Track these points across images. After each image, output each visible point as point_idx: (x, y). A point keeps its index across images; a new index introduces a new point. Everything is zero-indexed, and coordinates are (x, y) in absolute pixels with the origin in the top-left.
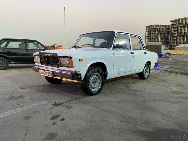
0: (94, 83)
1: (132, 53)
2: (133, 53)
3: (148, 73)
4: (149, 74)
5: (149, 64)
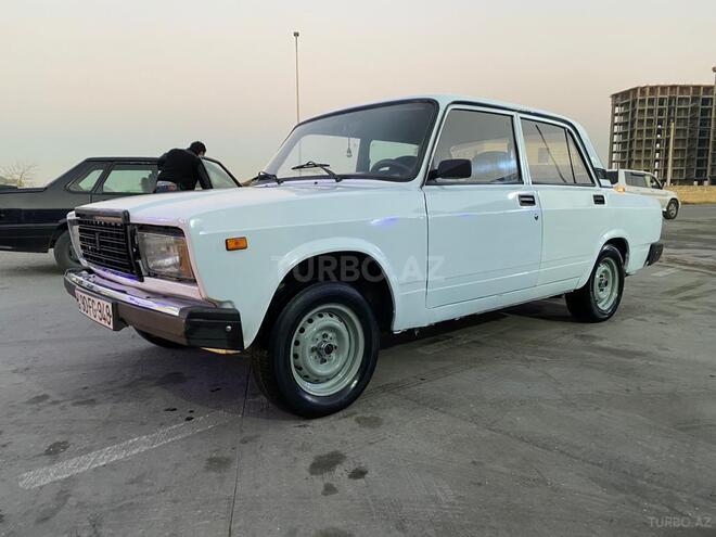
0: (324, 353)
1: (528, 200)
2: (533, 203)
3: (615, 295)
4: (618, 300)
5: (617, 249)
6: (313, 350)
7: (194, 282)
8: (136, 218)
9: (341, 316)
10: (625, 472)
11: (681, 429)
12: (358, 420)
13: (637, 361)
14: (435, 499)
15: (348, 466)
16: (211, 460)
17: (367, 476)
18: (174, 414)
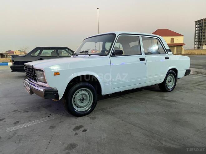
1: (142, 59)
2: (144, 60)
3: (174, 84)
6: (79, 100)
7: (46, 83)
8: (35, 67)
9: (87, 91)
10: (152, 132)
11: (174, 122)
12: (90, 118)
13: (173, 103)
14: (100, 137)
15: (83, 129)
16: (51, 126)
17: (87, 131)
18: (46, 115)
